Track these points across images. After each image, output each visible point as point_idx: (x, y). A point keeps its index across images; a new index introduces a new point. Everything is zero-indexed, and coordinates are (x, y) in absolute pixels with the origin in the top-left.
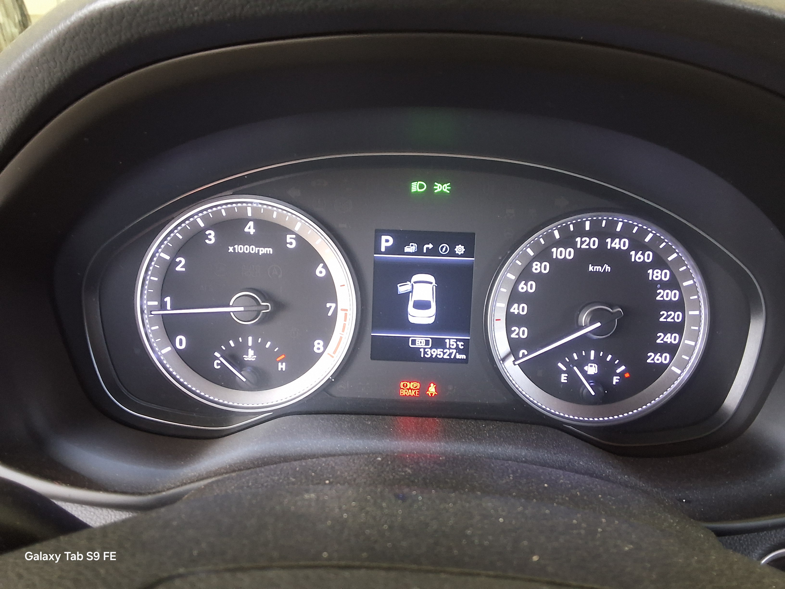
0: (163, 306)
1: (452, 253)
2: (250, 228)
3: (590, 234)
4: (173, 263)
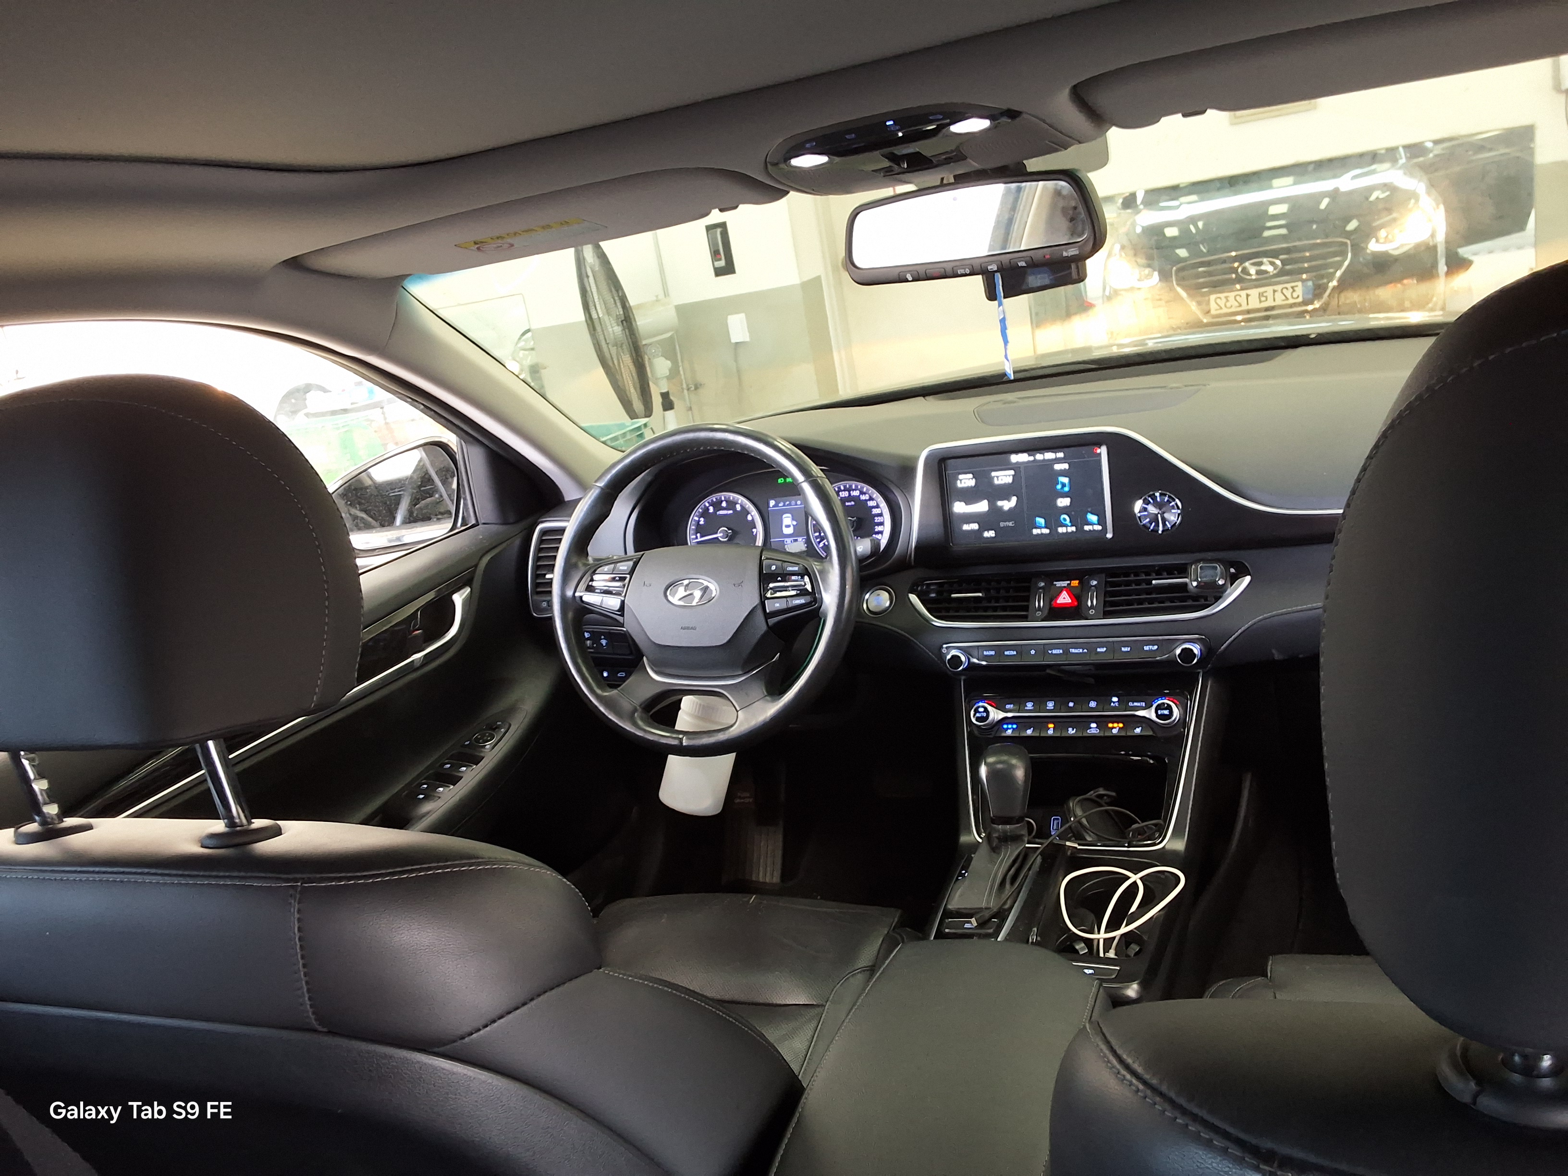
0: (697, 538)
1: (796, 504)
2: (724, 504)
3: (844, 490)
4: (699, 521)
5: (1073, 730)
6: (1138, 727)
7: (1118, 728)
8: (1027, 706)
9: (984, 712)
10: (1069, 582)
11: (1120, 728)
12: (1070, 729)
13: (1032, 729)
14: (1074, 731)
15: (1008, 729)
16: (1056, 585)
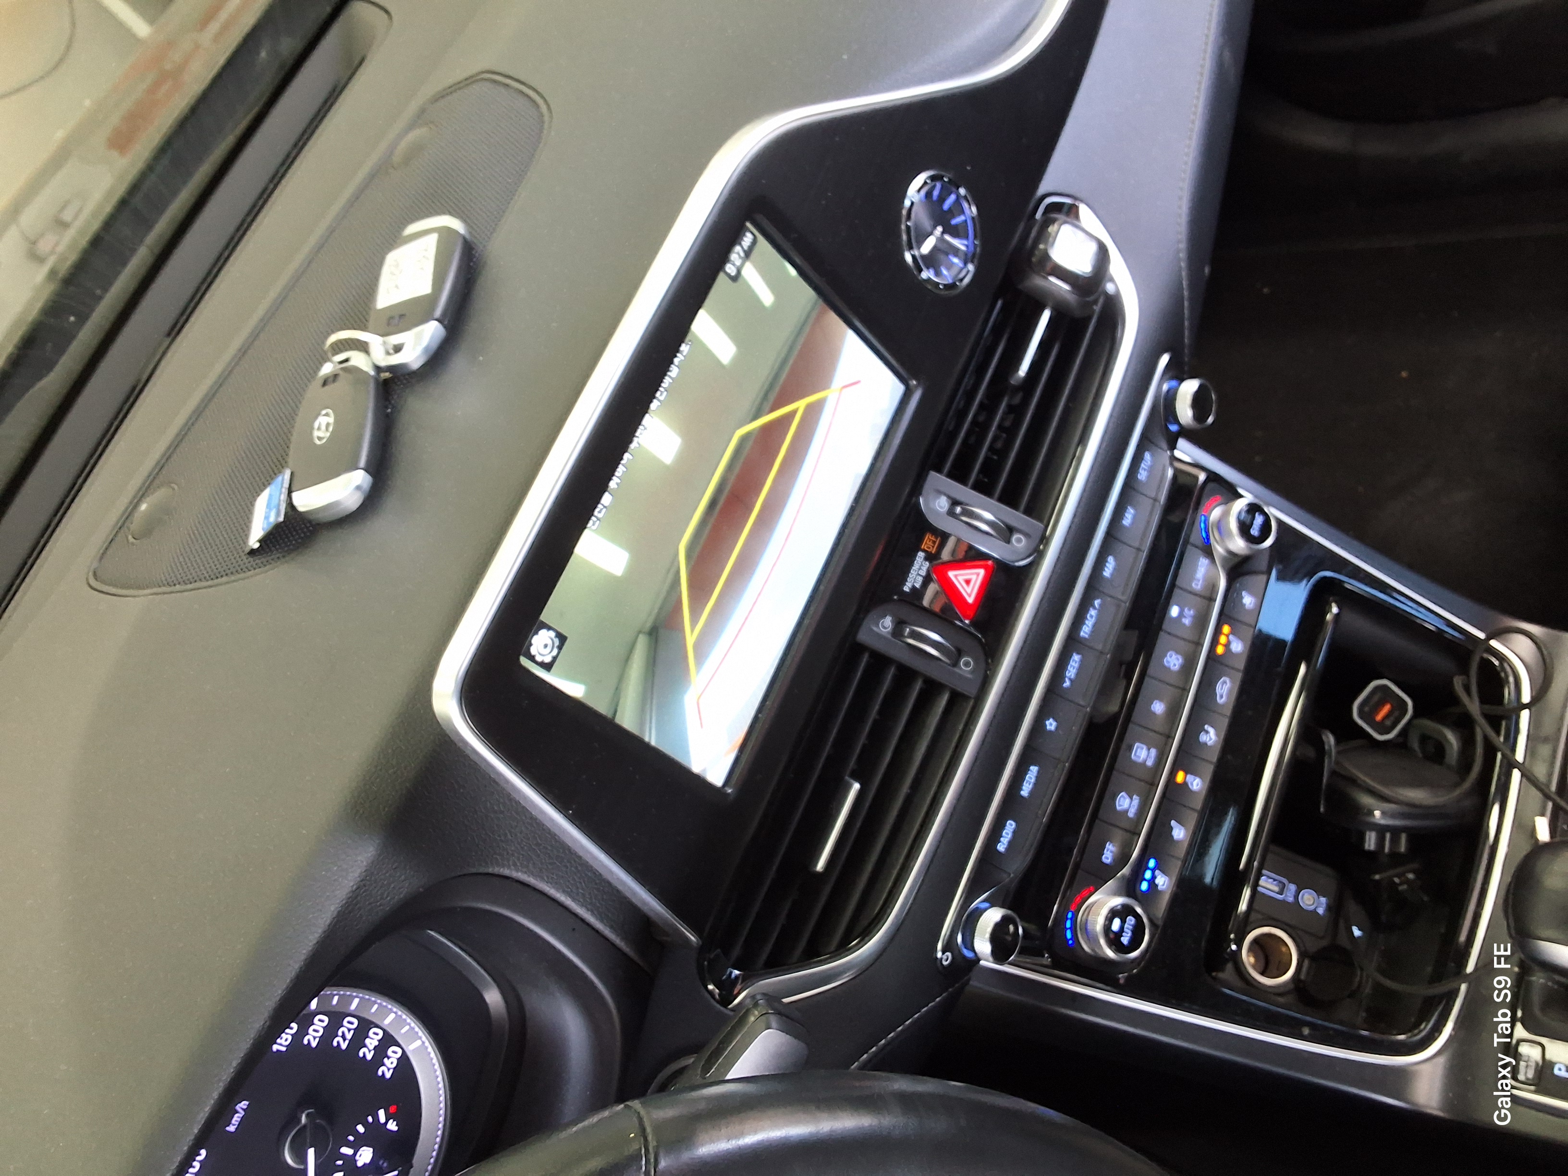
5: (1207, 732)
6: (1242, 598)
7: (1231, 637)
8: (1127, 811)
9: (1123, 922)
10: (921, 554)
11: (1232, 632)
12: (1203, 738)
13: (1173, 823)
14: (1212, 731)
15: (1152, 882)
16: (914, 588)
